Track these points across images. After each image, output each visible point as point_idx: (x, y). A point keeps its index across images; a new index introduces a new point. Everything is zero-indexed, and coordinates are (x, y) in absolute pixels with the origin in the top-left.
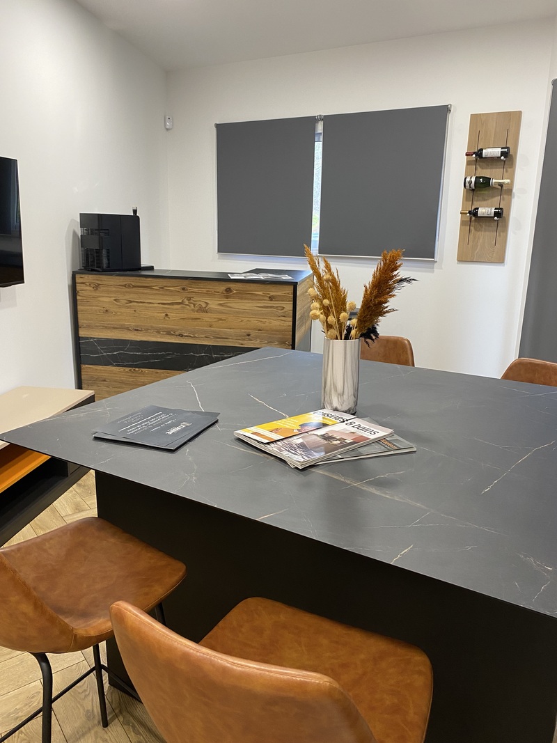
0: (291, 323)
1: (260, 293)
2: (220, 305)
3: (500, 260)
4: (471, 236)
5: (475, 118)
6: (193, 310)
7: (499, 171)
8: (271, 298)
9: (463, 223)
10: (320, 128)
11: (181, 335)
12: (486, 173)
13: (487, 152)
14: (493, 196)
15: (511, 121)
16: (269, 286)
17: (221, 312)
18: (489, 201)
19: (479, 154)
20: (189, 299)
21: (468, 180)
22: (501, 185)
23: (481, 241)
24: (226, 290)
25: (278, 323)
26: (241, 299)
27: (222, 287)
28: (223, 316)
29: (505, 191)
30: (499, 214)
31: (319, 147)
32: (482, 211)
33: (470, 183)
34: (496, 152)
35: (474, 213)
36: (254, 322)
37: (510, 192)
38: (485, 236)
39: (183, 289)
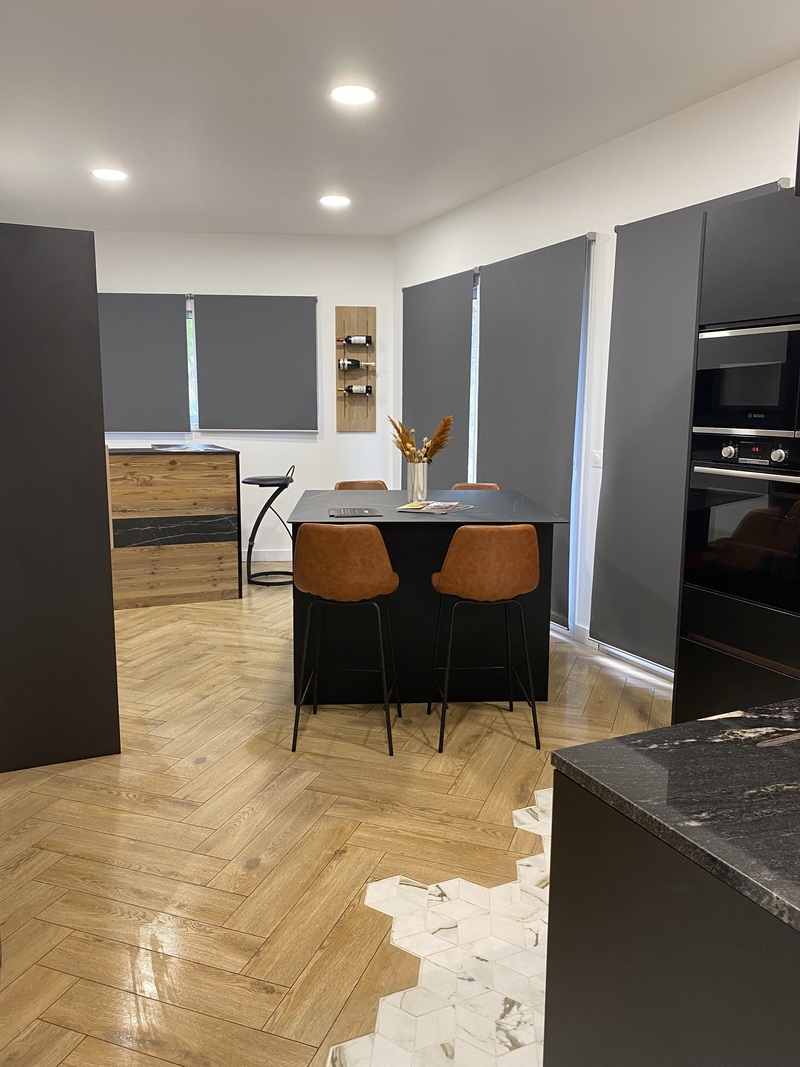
0: (235, 490)
1: (205, 463)
2: (165, 477)
3: (373, 430)
4: (347, 409)
5: (339, 310)
6: (137, 485)
7: (364, 355)
8: (215, 468)
9: (338, 399)
10: (190, 306)
11: (124, 511)
12: (355, 356)
13: (354, 339)
14: (361, 376)
15: (368, 314)
16: (213, 457)
17: (166, 484)
18: (358, 380)
19: (349, 341)
20: (132, 474)
21: (341, 362)
22: (367, 366)
23: (355, 414)
24: (170, 463)
25: (223, 490)
26: (186, 470)
27: (166, 460)
28: (168, 488)
29: (370, 372)
30: (369, 390)
31: (190, 324)
32: (355, 389)
33: (344, 364)
34: (363, 339)
35: (349, 390)
36: (200, 491)
37: (374, 372)
38: (358, 410)
39: (126, 464)
